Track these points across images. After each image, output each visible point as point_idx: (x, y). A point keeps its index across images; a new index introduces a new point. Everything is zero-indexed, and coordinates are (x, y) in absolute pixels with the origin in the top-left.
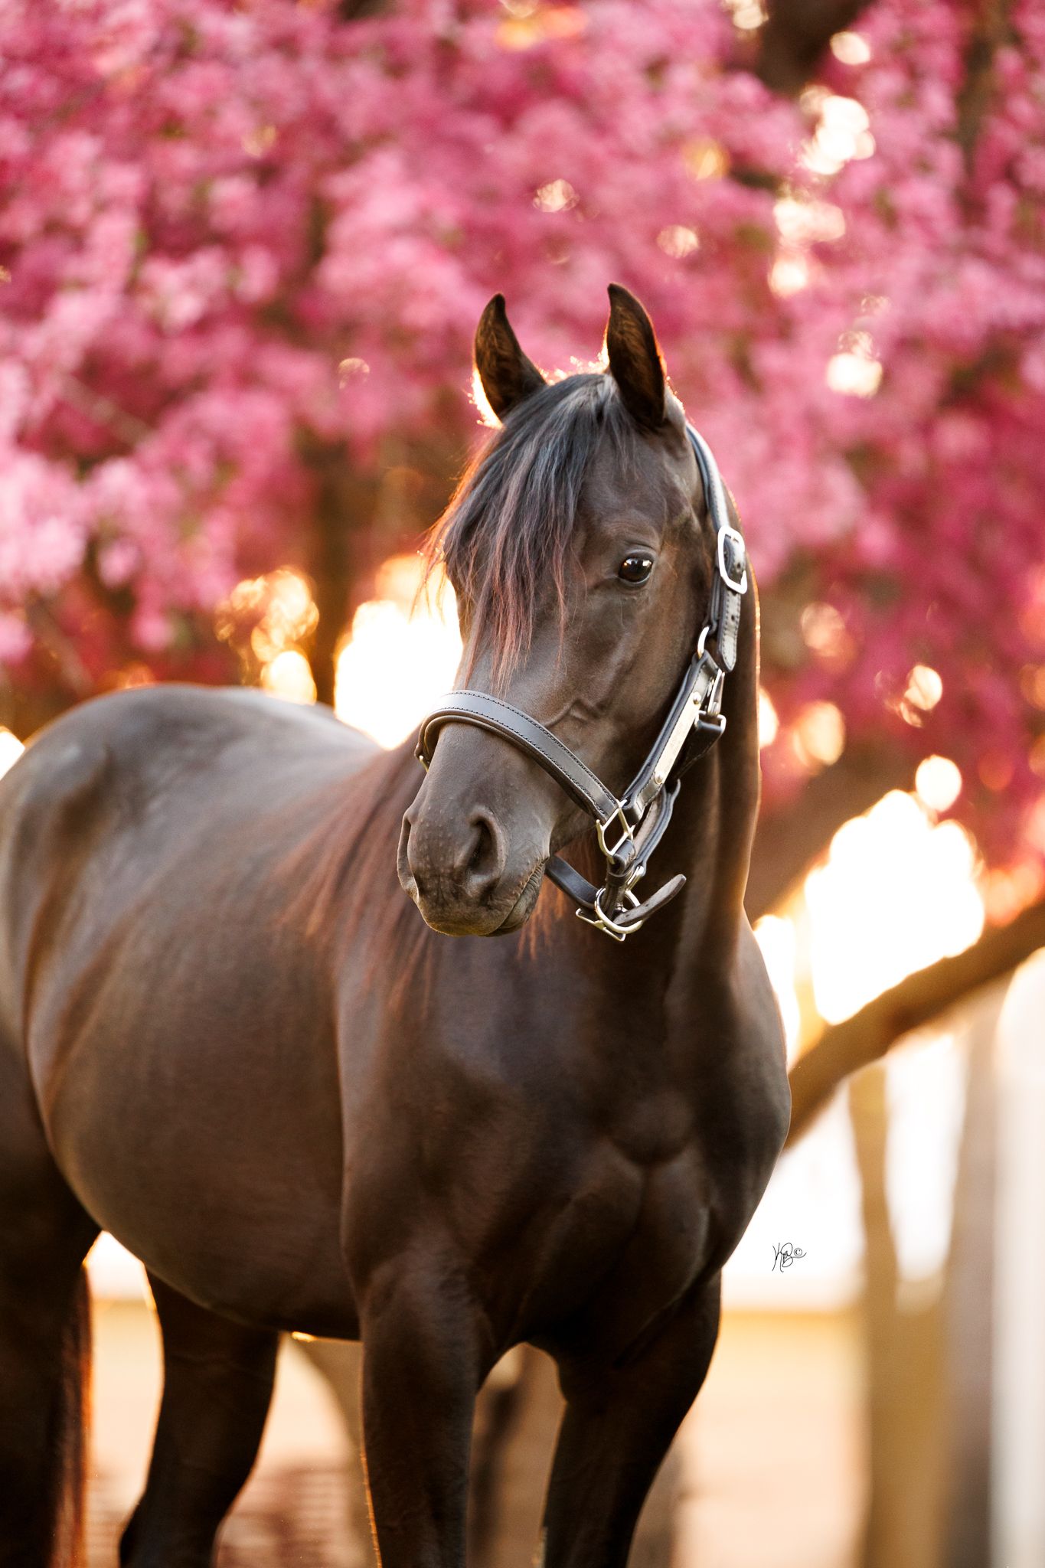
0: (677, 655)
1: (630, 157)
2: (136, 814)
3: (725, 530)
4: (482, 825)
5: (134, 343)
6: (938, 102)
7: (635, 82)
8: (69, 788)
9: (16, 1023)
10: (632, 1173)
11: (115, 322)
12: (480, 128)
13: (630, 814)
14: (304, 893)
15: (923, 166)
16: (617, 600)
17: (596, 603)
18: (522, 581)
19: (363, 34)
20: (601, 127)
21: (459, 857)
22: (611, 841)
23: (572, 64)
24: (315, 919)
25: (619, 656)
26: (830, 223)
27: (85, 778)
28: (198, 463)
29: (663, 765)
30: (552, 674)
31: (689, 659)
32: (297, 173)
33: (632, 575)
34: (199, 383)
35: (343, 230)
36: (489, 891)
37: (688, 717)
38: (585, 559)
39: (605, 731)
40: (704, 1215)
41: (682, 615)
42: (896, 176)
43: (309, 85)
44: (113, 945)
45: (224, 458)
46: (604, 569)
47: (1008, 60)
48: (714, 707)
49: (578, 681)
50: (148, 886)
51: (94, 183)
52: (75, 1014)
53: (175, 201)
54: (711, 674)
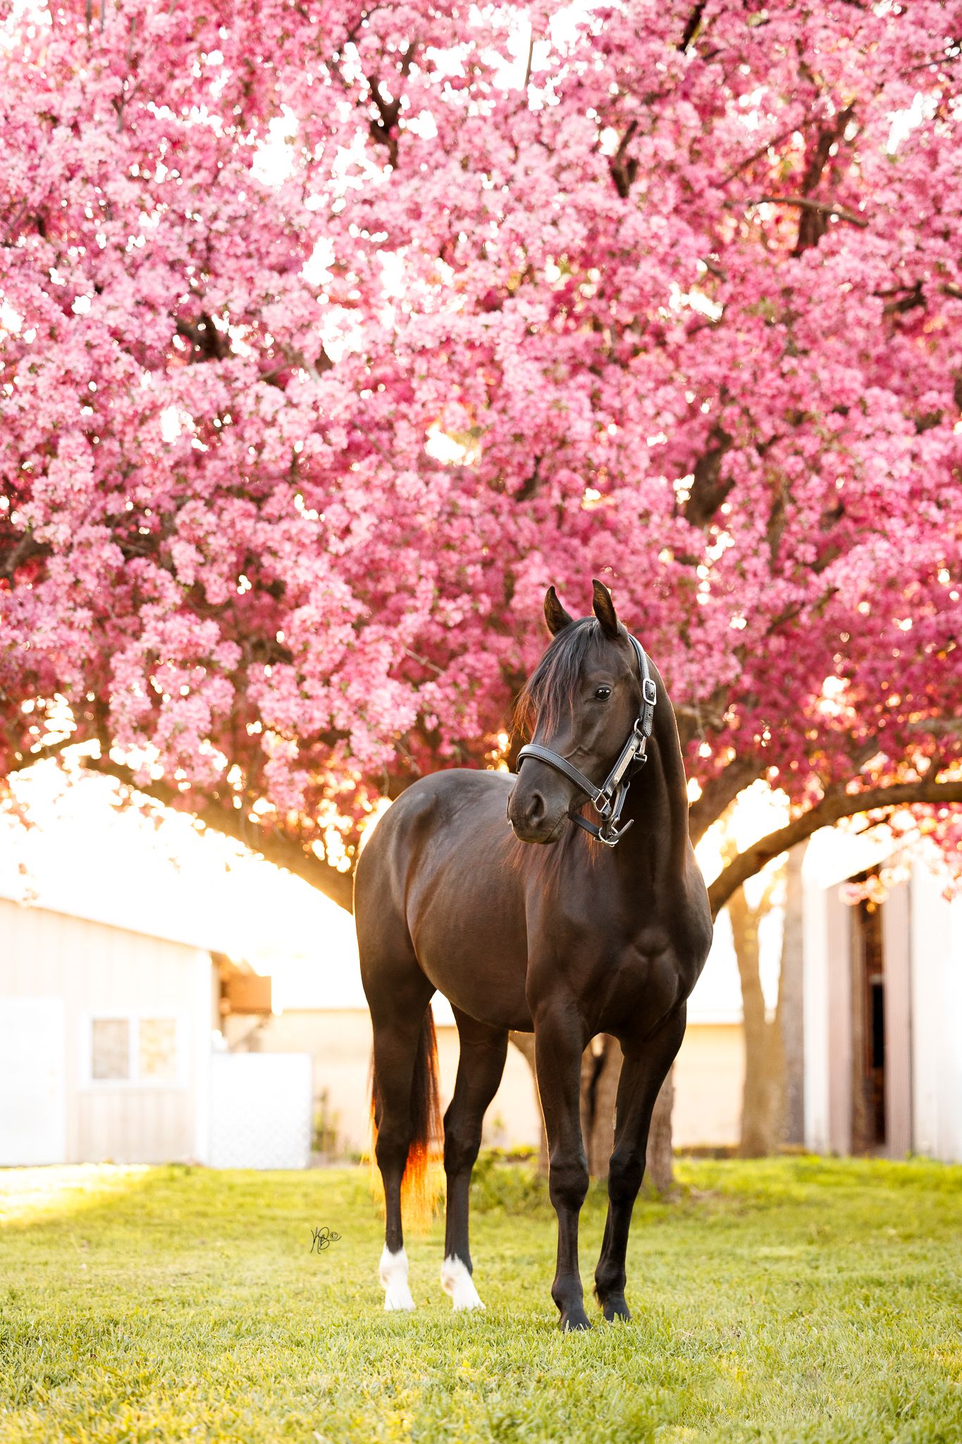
0: (625, 730)
1: (633, 552)
2: (448, 821)
3: (647, 679)
4: (538, 798)
5: (436, 633)
6: (761, 526)
7: (637, 522)
8: (420, 810)
9: (401, 907)
10: (643, 959)
11: (427, 624)
12: (576, 542)
13: (606, 795)
14: (512, 851)
15: (756, 553)
16: (596, 706)
17: (587, 708)
18: (556, 699)
19: (526, 505)
20: (625, 542)
21: (528, 811)
22: (600, 806)
23: (610, 515)
24: (517, 861)
25: (598, 729)
26: (716, 577)
27: (426, 807)
28: (463, 679)
29: (618, 775)
30: (569, 738)
31: (630, 732)
32: (500, 563)
33: (601, 697)
34: (464, 649)
35: (518, 587)
36: (540, 824)
37: (629, 755)
38: (582, 691)
39: (593, 760)
40: (676, 976)
41: (628, 713)
42: (744, 557)
43: (502, 526)
44: (440, 874)
45: (473, 679)
46: (589, 694)
47: (789, 508)
48: (642, 751)
49: (579, 739)
50: (454, 849)
51: (418, 568)
52: (424, 902)
53: (450, 574)
54: (640, 738)
